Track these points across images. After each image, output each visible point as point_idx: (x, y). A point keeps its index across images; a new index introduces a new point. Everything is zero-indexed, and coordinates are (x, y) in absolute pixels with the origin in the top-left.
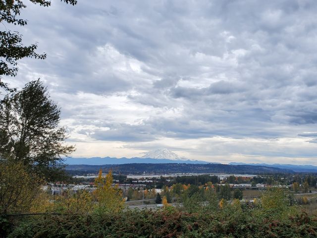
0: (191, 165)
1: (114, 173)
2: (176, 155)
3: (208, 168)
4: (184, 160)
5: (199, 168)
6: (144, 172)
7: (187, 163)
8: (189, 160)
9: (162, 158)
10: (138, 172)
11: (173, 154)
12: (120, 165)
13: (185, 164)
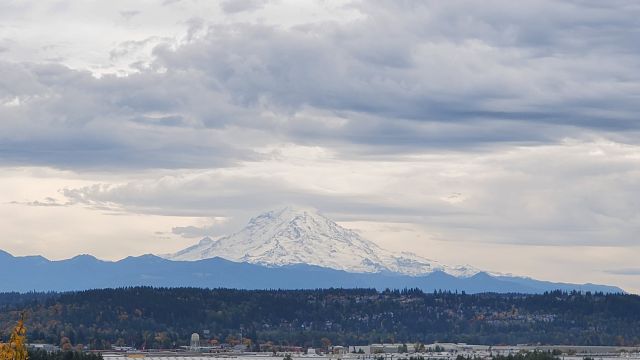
0: (450, 299)
1: (35, 337)
2: (367, 246)
3: (548, 318)
4: (414, 272)
5: (499, 318)
6: (195, 336)
7: (428, 290)
8: (439, 274)
9: (287, 260)
10: (159, 337)
11: (347, 237)
12: (67, 298)
13: (417, 293)
